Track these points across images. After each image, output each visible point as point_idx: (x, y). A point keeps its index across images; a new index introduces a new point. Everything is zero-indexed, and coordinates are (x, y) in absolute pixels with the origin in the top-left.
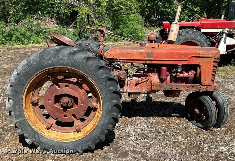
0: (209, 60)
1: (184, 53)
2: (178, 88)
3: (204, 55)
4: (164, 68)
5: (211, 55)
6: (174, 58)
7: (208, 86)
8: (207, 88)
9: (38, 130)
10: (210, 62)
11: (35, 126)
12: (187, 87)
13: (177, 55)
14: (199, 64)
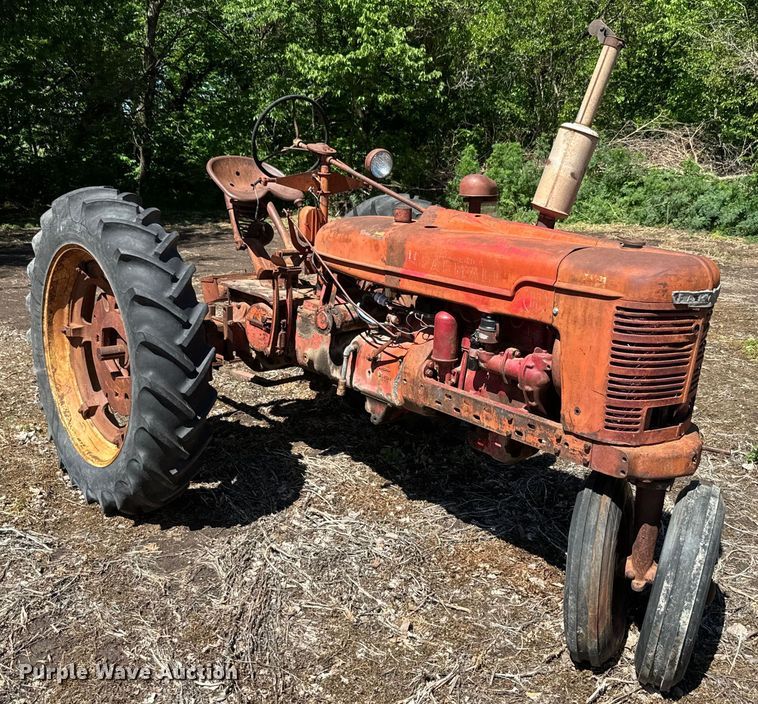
0: (596, 314)
1: (501, 261)
2: (477, 413)
3: (574, 280)
4: (444, 316)
5: (607, 287)
6: (467, 277)
7: (593, 442)
8: (587, 451)
9: (62, 410)
10: (600, 320)
11: (62, 397)
12: (510, 422)
13: (476, 269)
14: (554, 324)
